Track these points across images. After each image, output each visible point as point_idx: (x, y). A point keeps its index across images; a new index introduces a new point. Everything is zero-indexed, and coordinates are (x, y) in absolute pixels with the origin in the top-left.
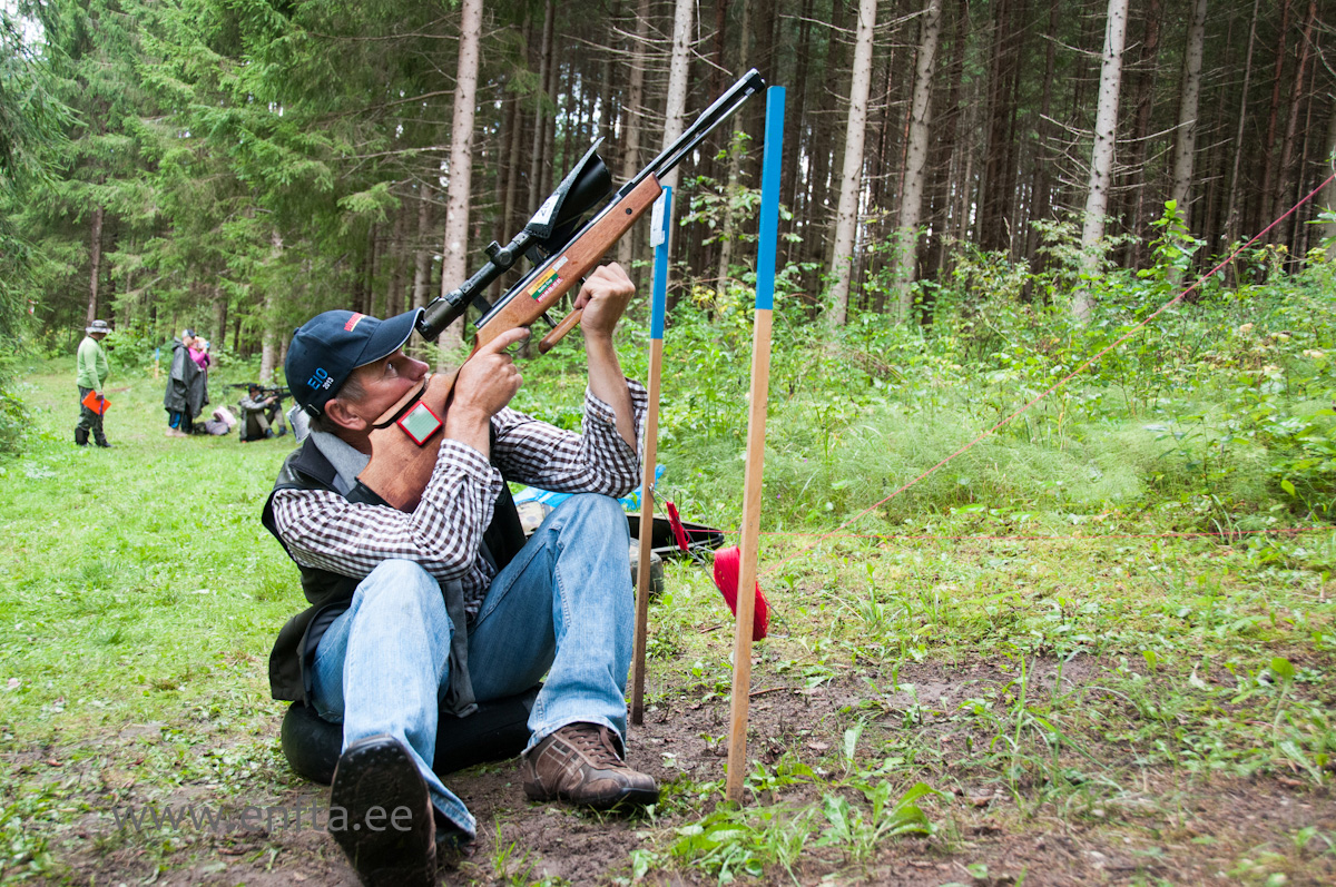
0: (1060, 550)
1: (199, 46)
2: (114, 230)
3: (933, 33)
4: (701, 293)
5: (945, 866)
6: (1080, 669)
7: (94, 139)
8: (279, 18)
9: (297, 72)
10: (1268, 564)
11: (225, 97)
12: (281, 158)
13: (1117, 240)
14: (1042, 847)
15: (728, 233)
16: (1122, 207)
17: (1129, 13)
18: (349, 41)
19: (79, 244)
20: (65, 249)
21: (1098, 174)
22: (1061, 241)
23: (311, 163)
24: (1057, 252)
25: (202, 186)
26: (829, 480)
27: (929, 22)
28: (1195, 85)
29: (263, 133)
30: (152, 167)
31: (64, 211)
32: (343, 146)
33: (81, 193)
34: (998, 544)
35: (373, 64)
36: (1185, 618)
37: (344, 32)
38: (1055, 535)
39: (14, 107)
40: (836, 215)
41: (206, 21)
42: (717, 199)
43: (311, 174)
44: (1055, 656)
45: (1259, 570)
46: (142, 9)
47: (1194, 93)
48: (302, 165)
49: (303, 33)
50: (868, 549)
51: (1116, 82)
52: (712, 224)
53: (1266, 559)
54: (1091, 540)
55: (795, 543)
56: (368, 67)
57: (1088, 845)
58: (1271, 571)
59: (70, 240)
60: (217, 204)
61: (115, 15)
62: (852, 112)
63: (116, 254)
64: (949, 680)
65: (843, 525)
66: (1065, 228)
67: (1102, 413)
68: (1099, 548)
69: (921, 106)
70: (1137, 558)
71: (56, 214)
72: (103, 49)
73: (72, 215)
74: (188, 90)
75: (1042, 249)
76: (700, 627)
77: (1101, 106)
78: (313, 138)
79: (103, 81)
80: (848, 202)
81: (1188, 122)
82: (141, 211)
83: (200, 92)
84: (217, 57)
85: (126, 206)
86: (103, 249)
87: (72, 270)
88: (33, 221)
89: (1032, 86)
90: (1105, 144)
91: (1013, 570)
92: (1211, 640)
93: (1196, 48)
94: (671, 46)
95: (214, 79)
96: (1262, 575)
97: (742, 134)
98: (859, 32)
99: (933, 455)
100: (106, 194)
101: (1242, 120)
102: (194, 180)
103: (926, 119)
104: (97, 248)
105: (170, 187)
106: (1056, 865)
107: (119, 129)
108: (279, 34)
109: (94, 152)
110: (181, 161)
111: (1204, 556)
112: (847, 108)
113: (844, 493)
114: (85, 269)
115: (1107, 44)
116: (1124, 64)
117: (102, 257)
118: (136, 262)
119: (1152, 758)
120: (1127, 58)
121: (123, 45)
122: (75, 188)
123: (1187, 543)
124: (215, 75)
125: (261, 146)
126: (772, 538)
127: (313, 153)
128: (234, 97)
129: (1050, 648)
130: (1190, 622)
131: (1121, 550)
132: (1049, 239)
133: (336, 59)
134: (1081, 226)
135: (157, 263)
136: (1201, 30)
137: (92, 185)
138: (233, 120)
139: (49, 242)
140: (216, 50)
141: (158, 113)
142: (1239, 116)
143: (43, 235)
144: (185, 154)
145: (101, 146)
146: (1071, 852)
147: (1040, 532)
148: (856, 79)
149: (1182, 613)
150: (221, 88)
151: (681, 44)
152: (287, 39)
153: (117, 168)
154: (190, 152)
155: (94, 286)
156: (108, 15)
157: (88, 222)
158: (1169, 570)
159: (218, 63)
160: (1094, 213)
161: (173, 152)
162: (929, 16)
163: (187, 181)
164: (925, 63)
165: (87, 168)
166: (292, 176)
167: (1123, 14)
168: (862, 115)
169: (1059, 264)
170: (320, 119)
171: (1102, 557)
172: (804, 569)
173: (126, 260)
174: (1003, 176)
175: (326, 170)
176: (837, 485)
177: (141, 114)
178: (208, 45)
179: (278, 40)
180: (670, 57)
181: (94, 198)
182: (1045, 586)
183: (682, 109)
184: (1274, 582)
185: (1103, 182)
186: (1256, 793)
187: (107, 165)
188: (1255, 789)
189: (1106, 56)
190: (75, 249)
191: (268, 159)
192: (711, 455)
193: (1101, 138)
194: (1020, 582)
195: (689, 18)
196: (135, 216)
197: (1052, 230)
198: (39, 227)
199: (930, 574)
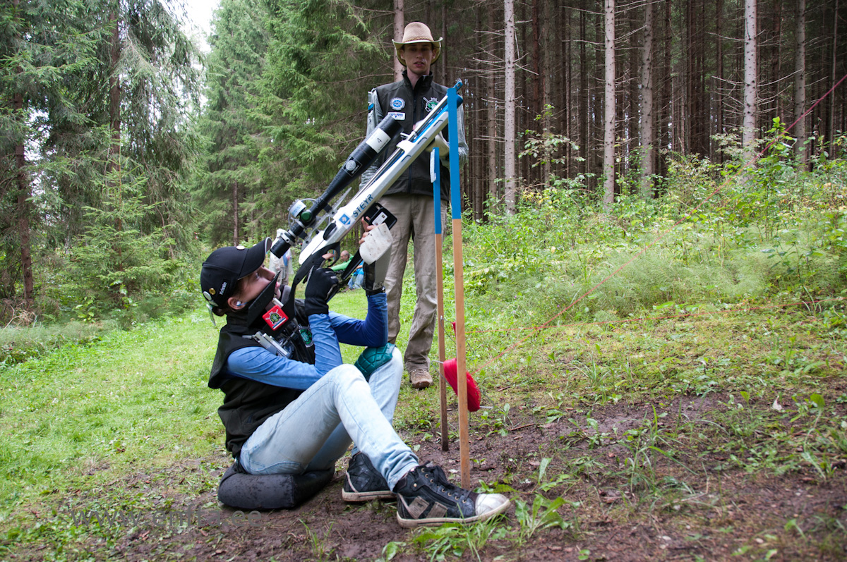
0: (713, 326)
1: (273, 96)
2: (243, 192)
3: (649, 39)
4: (527, 194)
5: (570, 549)
6: (708, 402)
7: (230, 148)
8: (302, 77)
9: (315, 102)
10: (836, 326)
11: (286, 119)
12: (309, 147)
13: (761, 141)
14: (633, 534)
15: (545, 160)
16: (764, 122)
17: (757, 15)
18: (338, 83)
19: (227, 200)
20: (222, 204)
21: (749, 105)
22: (730, 144)
23: (323, 148)
24: (727, 151)
25: (280, 165)
26: (586, 294)
27: (646, 33)
28: (802, 49)
29: (299, 135)
30: (255, 158)
31: (220, 185)
32: (340, 137)
33: (226, 176)
34: (679, 325)
35: (351, 93)
36: (779, 365)
37: (336, 79)
38: (712, 317)
39: (181, 141)
40: (603, 143)
41: (275, 83)
42: (537, 142)
43: (324, 153)
44: (695, 394)
45: (831, 330)
46: (248, 82)
47: (802, 54)
48: (318, 149)
49: (314, 83)
50: (606, 333)
51: (754, 53)
52: (535, 155)
53: (835, 323)
54: (732, 319)
55: (567, 332)
56: (348, 96)
57: (663, 531)
58: (836, 331)
59: (223, 199)
60: (287, 173)
61: (236, 87)
62: (607, 86)
63: (244, 203)
64: (628, 414)
65: (595, 319)
66: (732, 137)
67: (746, 242)
68: (737, 323)
69: (646, 80)
70: (757, 328)
71: (216, 187)
72: (231, 104)
73: (223, 186)
74: (268, 118)
75: (719, 150)
76: (499, 388)
77: (747, 67)
78: (324, 135)
79: (232, 120)
80: (610, 136)
81: (801, 70)
82: (254, 181)
83: (274, 118)
84: (281, 100)
85: (247, 179)
86: (239, 201)
87: (225, 214)
88: (206, 192)
89: (711, 61)
90: (750, 88)
91: (684, 340)
92: (790, 378)
93: (802, 29)
94: (503, 64)
95: (280, 112)
96: (831, 333)
97: (549, 106)
98: (606, 43)
99: (644, 275)
100: (236, 174)
101: (834, 65)
102: (275, 163)
103: (650, 86)
104: (236, 201)
105: (265, 167)
106: (638, 547)
107: (242, 142)
108: (303, 85)
109: (231, 154)
110: (269, 154)
111: (798, 324)
112: (604, 85)
113: (595, 301)
114: (231, 212)
115: (746, 33)
116: (757, 43)
117: (238, 206)
118: (253, 206)
119: (726, 465)
120: (759, 39)
121: (240, 101)
122: (224, 173)
123: (789, 317)
124: (281, 109)
125: (299, 142)
126: (553, 330)
127: (324, 142)
128: (290, 119)
129: (693, 390)
130: (780, 367)
131: (749, 324)
132: (722, 144)
133: (332, 94)
134: (741, 135)
135: (261, 206)
136: (803, 19)
137: (230, 171)
138: (284, 131)
139: (214, 202)
140: (281, 97)
141: (258, 131)
142: (832, 63)
143: (211, 198)
144: (270, 150)
145: (233, 151)
146: (651, 537)
147: (704, 316)
148: (607, 69)
149: (777, 362)
150: (284, 115)
151: (509, 62)
152: (307, 87)
153: (240, 161)
154: (272, 149)
155: (236, 220)
156: (233, 88)
157: (231, 189)
158: (777, 334)
159: (282, 103)
160: (749, 127)
161: (264, 150)
162: (646, 30)
163: (271, 163)
164: (647, 55)
165: (228, 163)
166: (315, 155)
167: (754, 15)
168: (613, 88)
169: (729, 158)
170: (327, 125)
171: (737, 329)
172: (566, 348)
173: (249, 206)
174: (701, 112)
175: (331, 150)
176: (591, 297)
177: (251, 133)
178: (277, 95)
179: (302, 88)
180: (504, 69)
181: (232, 177)
182: (700, 349)
183: (513, 96)
184: (837, 337)
185: (752, 109)
186: (783, 487)
187: (237, 160)
188: (783, 484)
189: (746, 40)
190: (226, 203)
191: (303, 148)
192: (527, 284)
193: (748, 85)
194: (688, 348)
195: (512, 48)
196: (251, 184)
197: (724, 139)
198: (209, 194)
199: (635, 347)
